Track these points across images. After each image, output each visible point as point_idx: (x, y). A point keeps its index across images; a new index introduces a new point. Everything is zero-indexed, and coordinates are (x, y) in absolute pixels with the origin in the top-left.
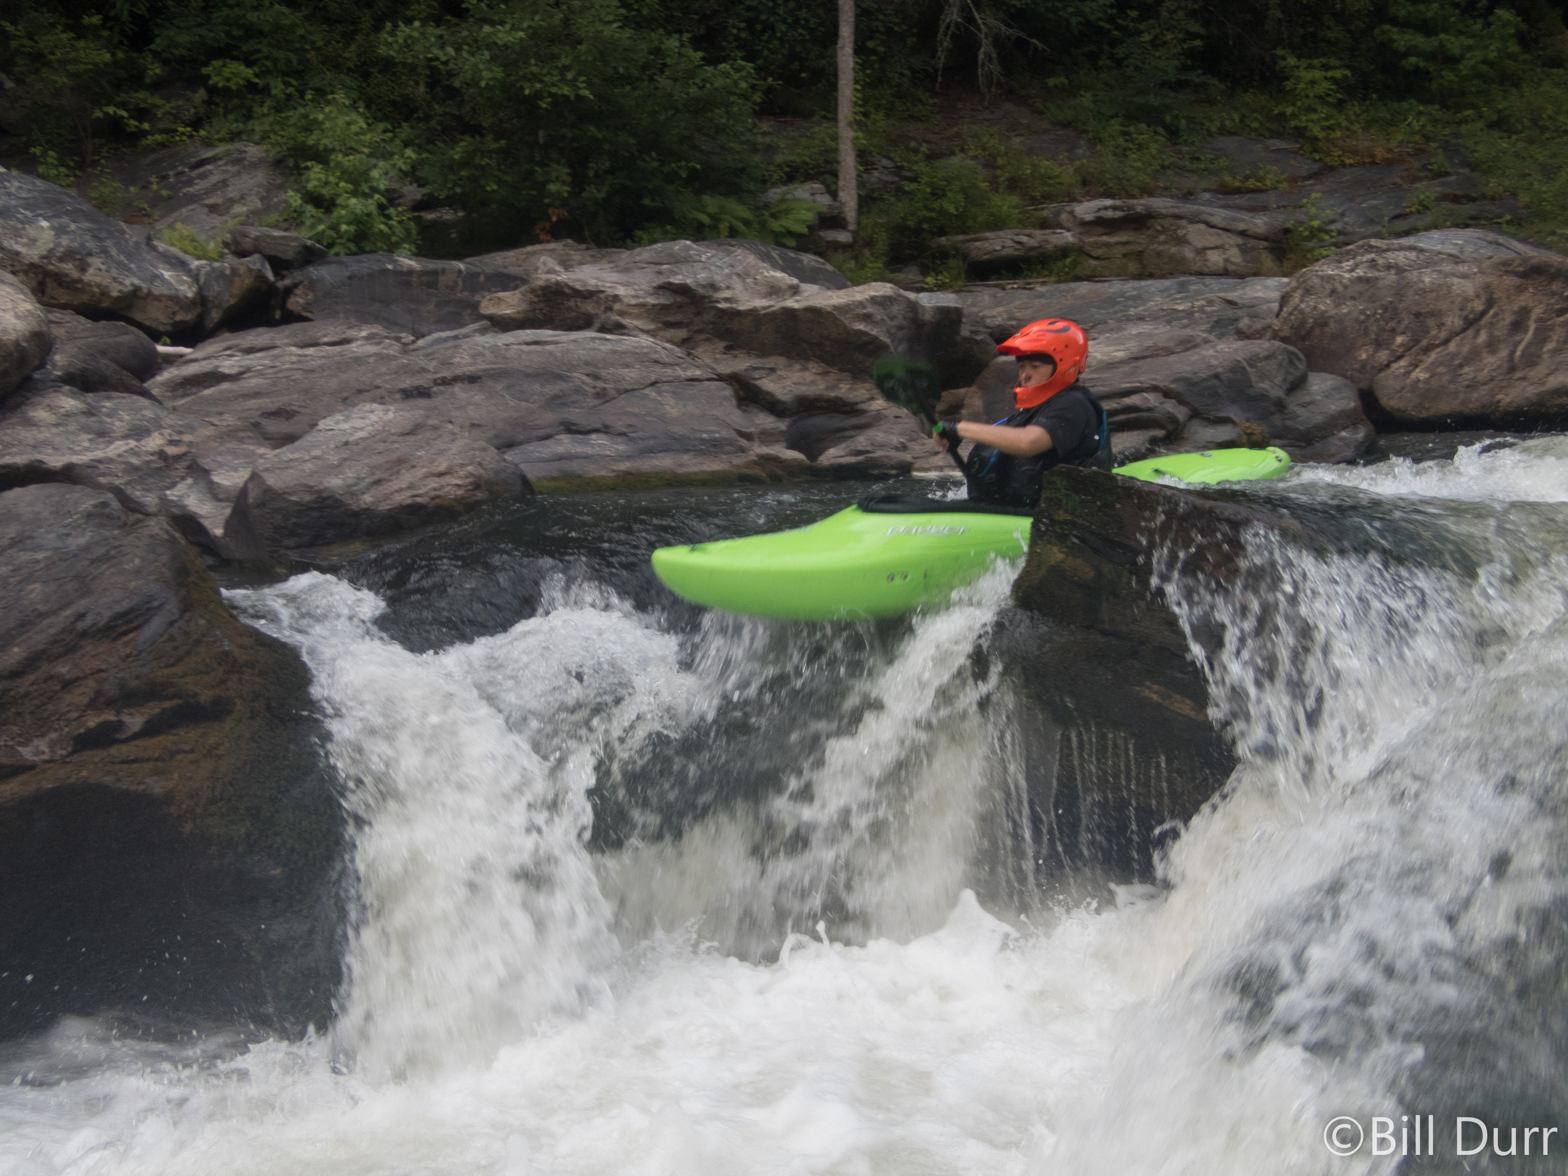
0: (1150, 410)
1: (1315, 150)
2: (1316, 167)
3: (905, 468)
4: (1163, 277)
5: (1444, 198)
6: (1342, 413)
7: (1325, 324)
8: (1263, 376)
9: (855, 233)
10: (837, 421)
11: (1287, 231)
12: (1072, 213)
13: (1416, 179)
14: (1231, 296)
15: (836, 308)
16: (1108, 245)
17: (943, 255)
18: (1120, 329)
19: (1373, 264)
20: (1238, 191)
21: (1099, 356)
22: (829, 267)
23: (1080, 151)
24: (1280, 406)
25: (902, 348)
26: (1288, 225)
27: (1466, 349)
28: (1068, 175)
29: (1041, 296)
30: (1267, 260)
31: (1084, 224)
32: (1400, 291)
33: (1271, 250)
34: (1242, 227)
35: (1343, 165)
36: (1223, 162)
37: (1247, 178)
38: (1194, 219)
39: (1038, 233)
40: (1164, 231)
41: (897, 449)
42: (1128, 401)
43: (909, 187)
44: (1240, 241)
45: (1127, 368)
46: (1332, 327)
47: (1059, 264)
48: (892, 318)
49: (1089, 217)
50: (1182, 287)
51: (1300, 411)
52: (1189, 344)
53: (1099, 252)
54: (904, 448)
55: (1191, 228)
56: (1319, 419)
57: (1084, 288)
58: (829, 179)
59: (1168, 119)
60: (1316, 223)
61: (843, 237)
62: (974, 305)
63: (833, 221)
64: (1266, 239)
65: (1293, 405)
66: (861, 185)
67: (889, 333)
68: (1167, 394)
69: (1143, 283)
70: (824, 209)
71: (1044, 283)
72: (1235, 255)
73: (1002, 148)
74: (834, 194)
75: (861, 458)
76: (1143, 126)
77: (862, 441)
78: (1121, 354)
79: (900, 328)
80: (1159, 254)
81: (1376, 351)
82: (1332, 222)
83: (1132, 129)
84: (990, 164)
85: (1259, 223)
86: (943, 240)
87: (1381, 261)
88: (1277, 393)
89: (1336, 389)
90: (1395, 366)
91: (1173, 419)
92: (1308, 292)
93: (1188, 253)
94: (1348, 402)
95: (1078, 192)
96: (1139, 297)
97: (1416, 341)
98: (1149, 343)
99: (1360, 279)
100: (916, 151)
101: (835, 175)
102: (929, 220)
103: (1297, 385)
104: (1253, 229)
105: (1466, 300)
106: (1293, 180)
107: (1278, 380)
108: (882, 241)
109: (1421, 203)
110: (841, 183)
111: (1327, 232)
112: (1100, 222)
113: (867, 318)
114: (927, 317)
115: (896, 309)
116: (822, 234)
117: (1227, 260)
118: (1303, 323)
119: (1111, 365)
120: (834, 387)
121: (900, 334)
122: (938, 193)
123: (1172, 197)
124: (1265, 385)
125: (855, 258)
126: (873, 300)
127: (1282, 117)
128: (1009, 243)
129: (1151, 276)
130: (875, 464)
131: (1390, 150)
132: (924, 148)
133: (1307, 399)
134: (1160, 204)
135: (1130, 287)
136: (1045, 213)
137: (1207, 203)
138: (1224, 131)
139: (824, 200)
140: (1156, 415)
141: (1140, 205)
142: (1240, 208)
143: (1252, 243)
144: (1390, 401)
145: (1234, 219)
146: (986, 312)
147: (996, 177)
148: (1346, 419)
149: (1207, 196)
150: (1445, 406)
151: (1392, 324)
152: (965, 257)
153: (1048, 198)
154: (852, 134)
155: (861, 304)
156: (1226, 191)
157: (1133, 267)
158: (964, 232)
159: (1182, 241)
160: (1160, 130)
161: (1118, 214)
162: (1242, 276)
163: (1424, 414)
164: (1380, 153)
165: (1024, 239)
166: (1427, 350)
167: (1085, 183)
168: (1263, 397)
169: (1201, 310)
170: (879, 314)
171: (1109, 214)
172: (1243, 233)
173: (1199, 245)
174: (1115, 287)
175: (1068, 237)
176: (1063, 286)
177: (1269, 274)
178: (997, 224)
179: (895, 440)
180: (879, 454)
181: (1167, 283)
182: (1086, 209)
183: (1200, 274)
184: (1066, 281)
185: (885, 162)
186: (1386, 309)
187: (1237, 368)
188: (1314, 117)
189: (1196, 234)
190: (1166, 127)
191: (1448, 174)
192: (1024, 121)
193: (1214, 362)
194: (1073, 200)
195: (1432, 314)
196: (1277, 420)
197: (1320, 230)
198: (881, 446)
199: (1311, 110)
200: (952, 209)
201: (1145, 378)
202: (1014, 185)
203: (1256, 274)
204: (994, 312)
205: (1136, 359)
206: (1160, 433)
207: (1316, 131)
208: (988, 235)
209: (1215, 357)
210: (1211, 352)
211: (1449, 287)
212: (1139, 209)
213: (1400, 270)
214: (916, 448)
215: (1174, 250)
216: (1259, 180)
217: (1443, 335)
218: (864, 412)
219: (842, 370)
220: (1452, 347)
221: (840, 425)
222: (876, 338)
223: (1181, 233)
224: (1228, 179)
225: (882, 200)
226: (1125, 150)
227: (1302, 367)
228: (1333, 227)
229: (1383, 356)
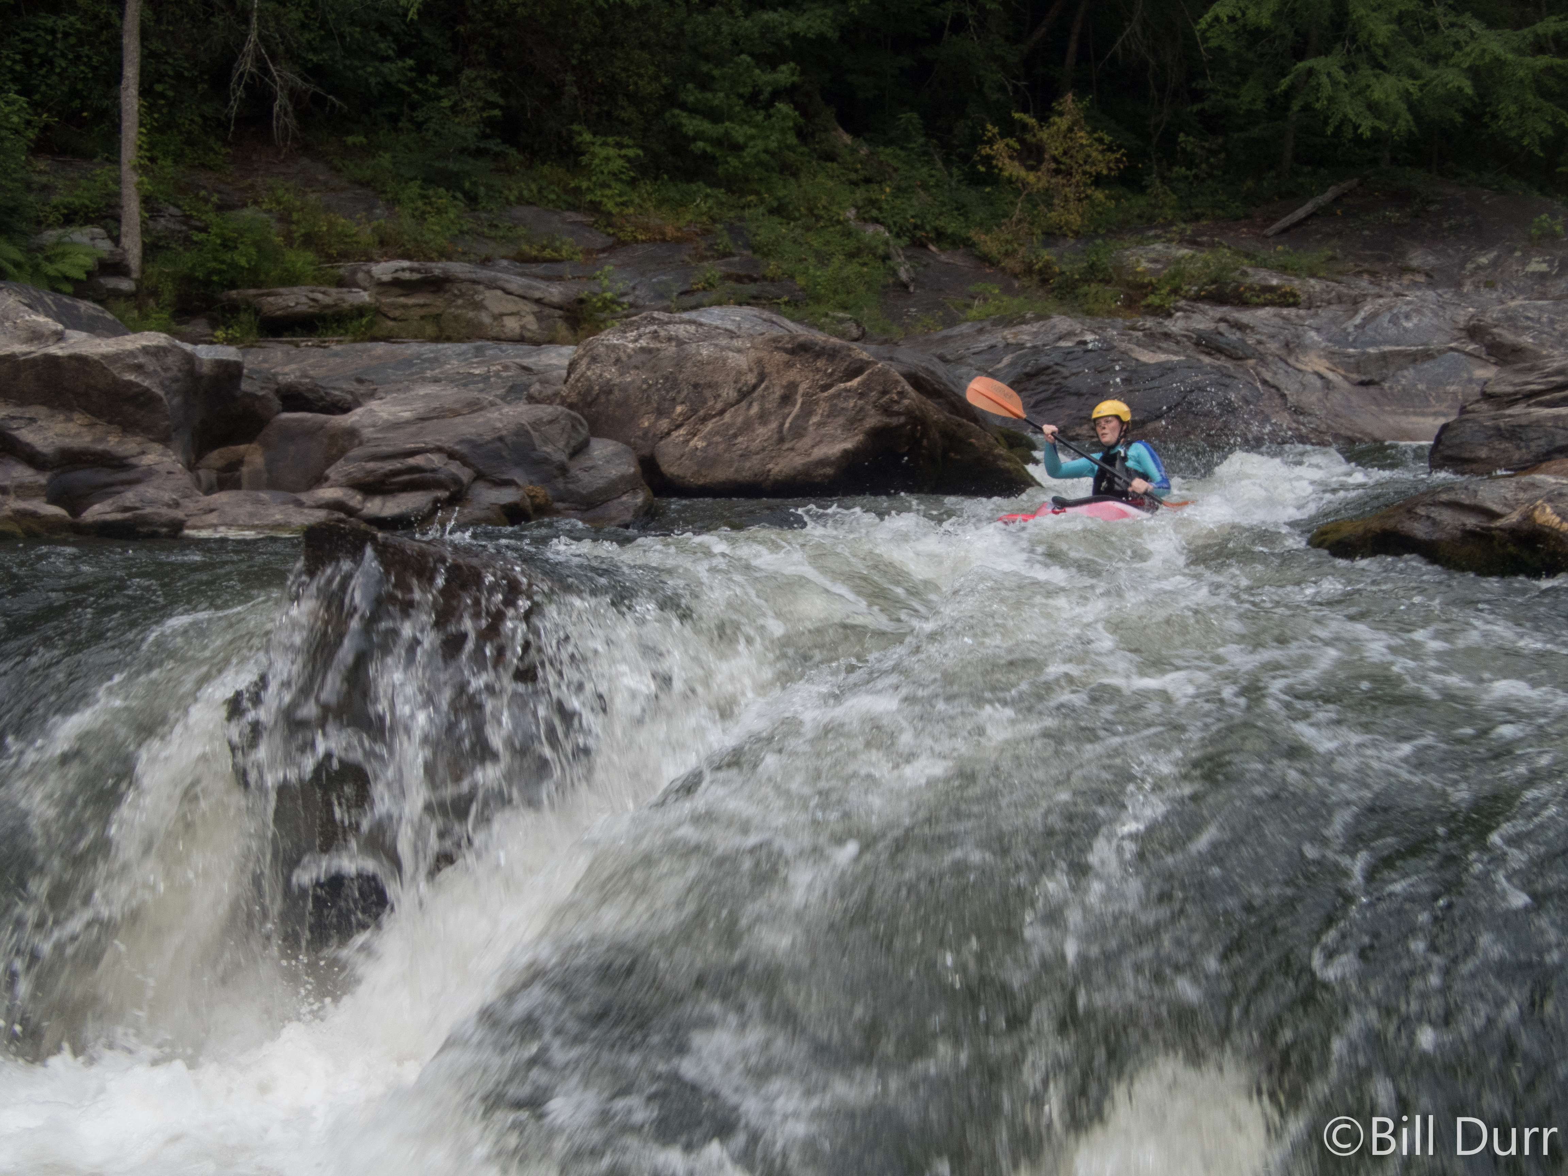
0: (433, 471)
1: (609, 225)
2: (610, 241)
3: (177, 526)
4: (460, 340)
5: (728, 277)
6: (622, 478)
7: (610, 392)
8: (546, 440)
9: (139, 282)
10: (103, 476)
11: (581, 301)
12: (368, 272)
13: (703, 258)
14: (526, 362)
15: (104, 356)
16: (405, 306)
17: (234, 309)
18: (407, 389)
19: (655, 335)
20: (535, 260)
21: (385, 416)
22: (109, 316)
23: (378, 211)
24: (563, 470)
25: (176, 401)
26: (583, 295)
27: (740, 420)
28: (365, 234)
29: (336, 354)
30: (562, 329)
31: (381, 284)
32: (679, 362)
33: (566, 319)
34: (538, 295)
35: (636, 240)
36: (521, 231)
37: (544, 248)
38: (491, 285)
39: (333, 291)
40: (462, 295)
41: (169, 506)
42: (411, 461)
43: (198, 237)
44: (536, 308)
45: (413, 429)
46: (617, 394)
47: (356, 323)
48: (166, 370)
49: (386, 278)
50: (479, 351)
51: (581, 475)
52: (475, 407)
53: (397, 313)
54: (176, 505)
55: (488, 293)
56: (600, 483)
57: (380, 348)
58: (112, 224)
59: (467, 185)
60: (609, 295)
61: (126, 285)
62: (265, 361)
63: (117, 268)
64: (560, 308)
65: (576, 469)
66: (145, 232)
67: (162, 385)
68: (452, 455)
69: (440, 346)
70: (105, 255)
71: (339, 342)
72: (531, 323)
73: (298, 203)
74: (116, 240)
75: (128, 515)
76: (442, 190)
77: (130, 497)
78: (407, 415)
79: (176, 380)
80: (456, 318)
81: (657, 419)
82: (624, 294)
83: (431, 192)
84: (285, 219)
85: (555, 292)
86: (234, 293)
87: (662, 333)
88: (560, 457)
89: (616, 455)
90: (675, 434)
91: (457, 481)
92: (594, 360)
93: (486, 319)
94: (627, 467)
95: (375, 252)
96: (435, 360)
97: (694, 411)
98: (437, 404)
99: (642, 349)
100: (206, 201)
101: (118, 220)
102: (220, 272)
103: (580, 449)
104: (548, 298)
105: (740, 373)
106: (588, 252)
107: (561, 444)
108: (168, 292)
109: (707, 281)
110: (124, 229)
111: (620, 304)
112: (398, 284)
113: (139, 368)
114: (205, 370)
115: (170, 360)
116: (102, 280)
117: (523, 327)
118: (590, 389)
119: (397, 426)
120: (101, 440)
121: (175, 386)
122: (228, 245)
123: (470, 262)
124: (549, 449)
125: (139, 308)
126: (145, 350)
127: (577, 190)
128: (304, 300)
129: (449, 339)
130: (144, 521)
131: (679, 229)
132: (215, 198)
133: (589, 463)
134: (458, 268)
135: (428, 349)
136: (341, 271)
137: (505, 270)
138: (521, 200)
139: (105, 246)
140: (441, 476)
141: (438, 268)
142: (536, 277)
143: (547, 311)
144: (671, 468)
145: (530, 287)
146: (279, 369)
147: (291, 232)
148: (626, 485)
149: (505, 263)
150: (721, 474)
151: (672, 394)
152: (257, 312)
153: (345, 256)
154: (136, 179)
155: (132, 354)
156: (523, 259)
157: (430, 329)
158: (255, 286)
159: (479, 306)
160: (459, 195)
161: (416, 276)
162: (537, 343)
163: (702, 481)
164: (670, 231)
165: (319, 296)
166: (704, 420)
167: (382, 243)
168: (546, 460)
169: (497, 374)
170: (151, 365)
171: (407, 275)
172: (538, 301)
173: (496, 311)
174: (412, 349)
175: (365, 297)
176: (359, 346)
177: (564, 343)
178: (292, 279)
179: (167, 496)
180: (148, 510)
181: (464, 347)
182: (383, 270)
183: (497, 339)
184: (362, 340)
185: (172, 210)
186: (666, 379)
187: (521, 431)
188: (608, 192)
189: (494, 301)
190: (466, 194)
191: (732, 255)
192: (321, 178)
193: (499, 425)
194: (370, 260)
195: (710, 385)
196: (560, 483)
197: (613, 301)
198: (152, 503)
199: (605, 185)
200: (243, 262)
201: (430, 439)
202: (309, 241)
203: (551, 342)
204: (287, 369)
205: (423, 419)
206: (443, 494)
207: (610, 205)
208: (281, 290)
209: (501, 420)
210: (496, 415)
211: (725, 361)
212: (437, 272)
213: (680, 343)
214: (190, 505)
215: (471, 314)
216: (556, 250)
217: (719, 406)
218: (133, 467)
219: (110, 422)
220: (727, 417)
221: (110, 479)
222: (147, 390)
223: (478, 298)
224: (525, 247)
225: (168, 248)
226: (423, 213)
227: (584, 432)
228: (625, 299)
229: (664, 424)
